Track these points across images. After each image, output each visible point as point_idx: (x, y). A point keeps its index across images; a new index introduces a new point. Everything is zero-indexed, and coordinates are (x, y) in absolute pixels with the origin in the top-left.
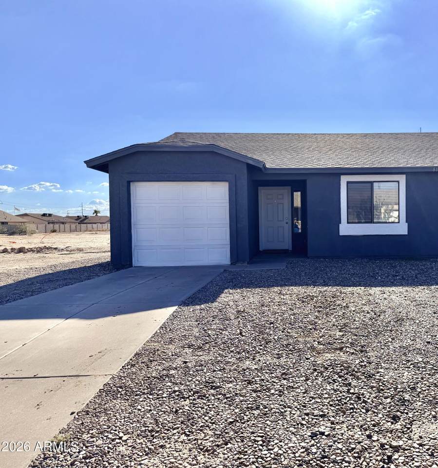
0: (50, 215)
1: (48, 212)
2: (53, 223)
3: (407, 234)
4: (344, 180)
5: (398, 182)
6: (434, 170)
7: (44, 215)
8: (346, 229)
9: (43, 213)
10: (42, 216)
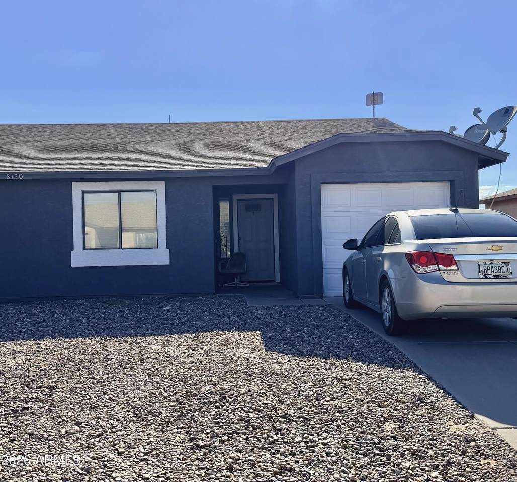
6: (8, 177)
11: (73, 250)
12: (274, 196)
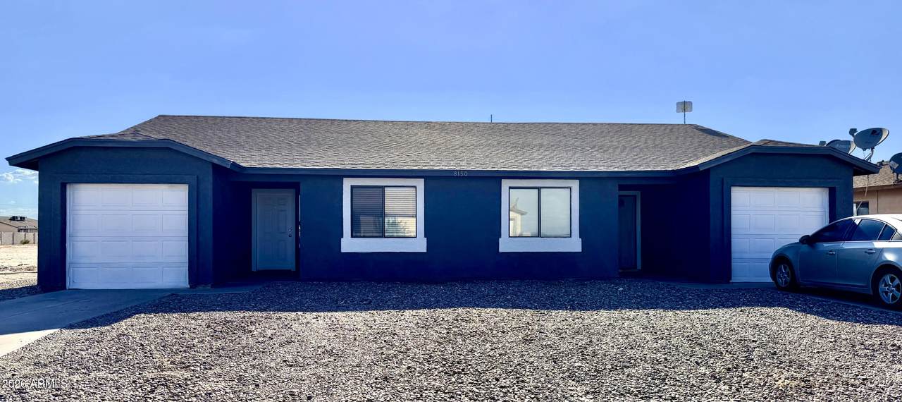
0: (22, 219)
1: (19, 215)
2: (26, 230)
3: (425, 251)
4: (347, 184)
5: (415, 187)
6: (455, 174)
7: (14, 218)
8: (349, 244)
9: (11, 215)
10: (10, 220)
11: (500, 237)
12: (638, 194)
